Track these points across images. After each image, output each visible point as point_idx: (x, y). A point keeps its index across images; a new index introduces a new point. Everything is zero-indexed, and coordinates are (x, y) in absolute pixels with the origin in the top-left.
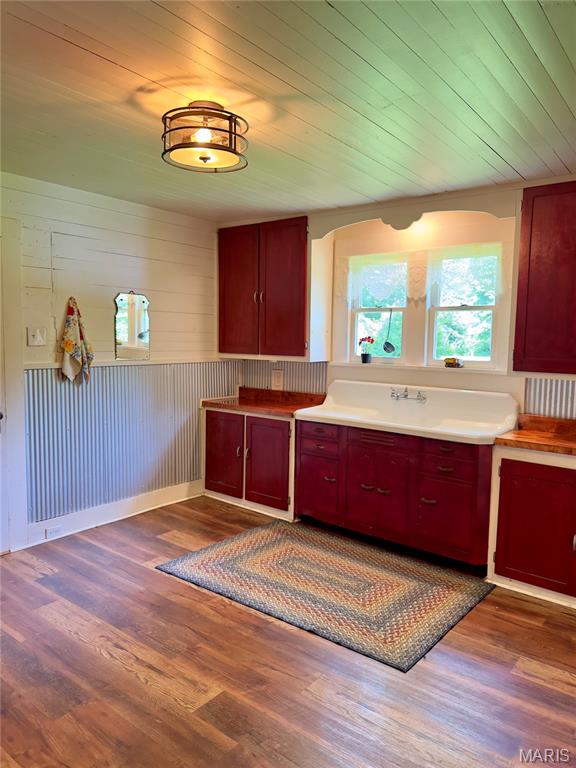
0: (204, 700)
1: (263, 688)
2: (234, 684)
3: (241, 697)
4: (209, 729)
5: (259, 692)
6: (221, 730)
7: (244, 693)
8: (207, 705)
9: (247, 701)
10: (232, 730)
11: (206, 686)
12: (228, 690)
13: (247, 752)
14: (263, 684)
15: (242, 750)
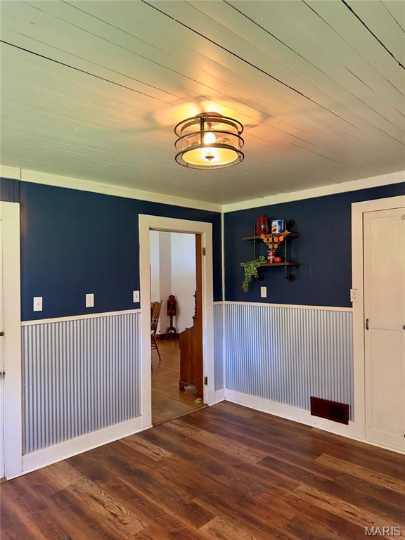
0: (211, 523)
1: (172, 530)
2: (191, 534)
3: (187, 524)
4: (207, 508)
5: (176, 527)
6: (200, 507)
7: (185, 527)
8: (209, 521)
9: (184, 522)
10: (195, 506)
11: (210, 533)
12: (195, 529)
13: (188, 497)
14: (172, 533)
15: (190, 498)
